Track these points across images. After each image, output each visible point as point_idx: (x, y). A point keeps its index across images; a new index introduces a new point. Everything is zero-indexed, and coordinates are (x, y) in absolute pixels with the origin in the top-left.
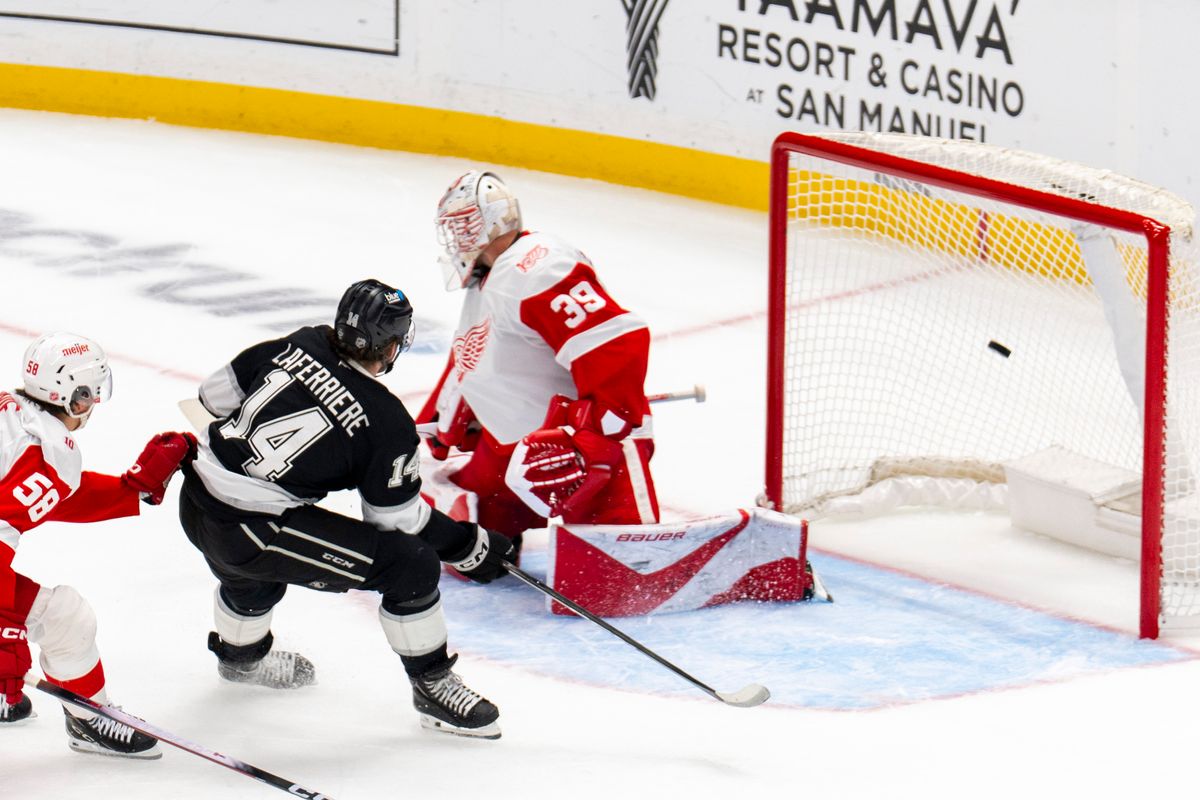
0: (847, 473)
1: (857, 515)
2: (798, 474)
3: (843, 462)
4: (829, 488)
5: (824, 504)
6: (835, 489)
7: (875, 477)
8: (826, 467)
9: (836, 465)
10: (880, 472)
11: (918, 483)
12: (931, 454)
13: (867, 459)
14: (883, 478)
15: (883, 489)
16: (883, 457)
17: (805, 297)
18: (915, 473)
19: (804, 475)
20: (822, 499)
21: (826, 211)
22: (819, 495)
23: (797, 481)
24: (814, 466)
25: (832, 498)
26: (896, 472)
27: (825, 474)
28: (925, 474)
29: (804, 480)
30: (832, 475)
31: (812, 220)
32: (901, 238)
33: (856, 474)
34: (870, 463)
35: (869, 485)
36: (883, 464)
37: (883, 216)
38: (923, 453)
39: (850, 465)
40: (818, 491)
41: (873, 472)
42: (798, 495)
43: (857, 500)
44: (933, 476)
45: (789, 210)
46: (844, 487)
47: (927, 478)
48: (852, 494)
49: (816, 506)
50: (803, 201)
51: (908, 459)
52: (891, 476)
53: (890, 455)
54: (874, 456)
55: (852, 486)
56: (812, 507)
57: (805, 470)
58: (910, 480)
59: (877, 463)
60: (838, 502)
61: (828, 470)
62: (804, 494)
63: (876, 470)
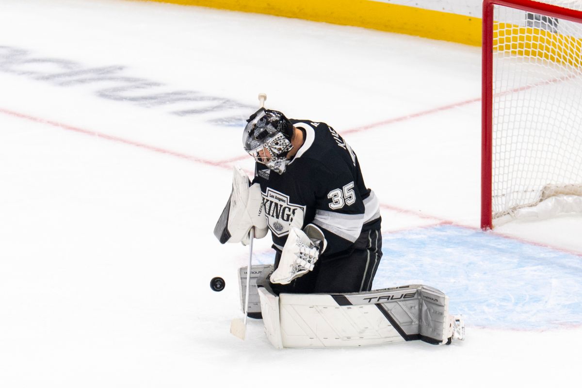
0: (528, 194)
1: (536, 218)
2: (500, 194)
3: (526, 187)
4: (518, 202)
5: (516, 212)
6: (522, 203)
7: (544, 197)
8: (516, 190)
9: (521, 188)
10: (547, 193)
11: (570, 199)
12: (577, 182)
13: (539, 186)
14: (549, 197)
15: (550, 203)
16: (549, 184)
17: (504, 89)
18: (567, 194)
19: (504, 195)
20: (514, 209)
21: (514, 47)
22: (512, 207)
23: (499, 198)
24: (509, 189)
25: (520, 208)
26: (557, 193)
27: (515, 194)
28: (573, 194)
29: (504, 198)
30: (520, 195)
31: (506, 52)
32: (558, 61)
33: (533, 194)
34: (541, 188)
35: (541, 200)
36: (549, 188)
37: (548, 42)
38: (572, 182)
39: (530, 189)
40: (511, 204)
41: (543, 193)
42: (500, 207)
43: (534, 209)
44: (578, 195)
45: (494, 46)
46: (526, 202)
47: (575, 197)
48: (531, 206)
49: (511, 213)
50: (502, 41)
51: (563, 186)
52: (554, 195)
53: (553, 183)
54: (544, 184)
55: (531, 201)
56: (508, 213)
57: (504, 192)
58: (565, 197)
59: (545, 188)
60: (524, 211)
61: (517, 191)
62: (503, 206)
63: (545, 192)
